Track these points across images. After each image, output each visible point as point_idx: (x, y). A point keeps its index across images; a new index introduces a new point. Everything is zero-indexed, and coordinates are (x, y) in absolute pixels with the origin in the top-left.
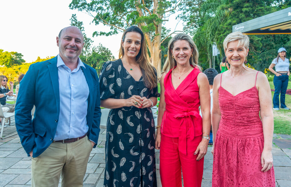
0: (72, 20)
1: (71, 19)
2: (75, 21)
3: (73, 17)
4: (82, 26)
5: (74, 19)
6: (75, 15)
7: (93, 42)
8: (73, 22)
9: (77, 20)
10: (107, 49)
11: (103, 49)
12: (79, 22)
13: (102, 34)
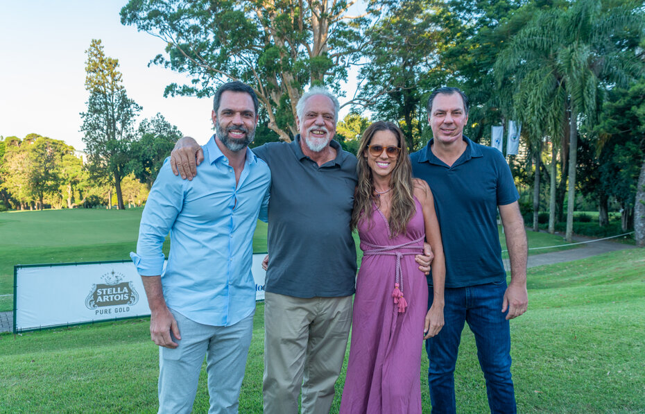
0: (92, 53)
1: (90, 50)
2: (99, 56)
3: (94, 46)
4: (117, 69)
5: (95, 52)
6: (100, 41)
7: (141, 108)
8: (94, 58)
9: (104, 55)
10: (175, 128)
11: (165, 126)
12: (110, 60)
13: (187, 91)
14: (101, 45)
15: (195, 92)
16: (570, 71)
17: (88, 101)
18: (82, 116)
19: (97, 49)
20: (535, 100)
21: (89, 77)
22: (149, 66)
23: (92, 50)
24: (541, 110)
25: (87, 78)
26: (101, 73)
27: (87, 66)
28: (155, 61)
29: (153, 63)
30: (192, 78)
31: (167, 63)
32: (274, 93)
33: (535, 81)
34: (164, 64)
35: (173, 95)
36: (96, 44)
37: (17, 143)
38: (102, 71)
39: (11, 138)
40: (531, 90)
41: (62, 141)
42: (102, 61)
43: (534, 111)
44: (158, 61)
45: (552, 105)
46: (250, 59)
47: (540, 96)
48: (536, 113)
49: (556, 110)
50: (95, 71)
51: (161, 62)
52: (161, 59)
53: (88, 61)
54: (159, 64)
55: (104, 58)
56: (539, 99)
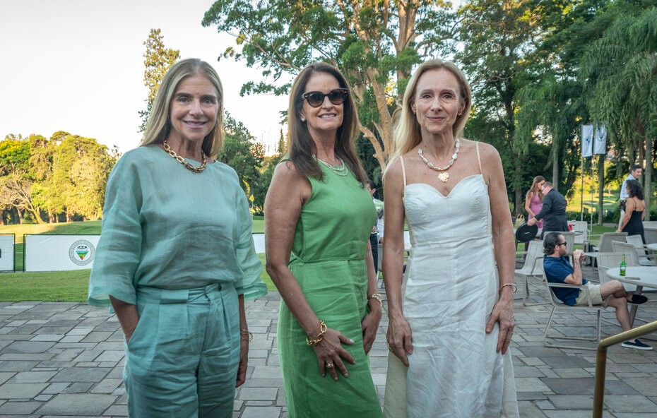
0: (151, 44)
1: (149, 41)
2: (158, 47)
3: (152, 36)
5: (155, 43)
6: (159, 31)
8: (152, 51)
9: (163, 46)
10: (241, 124)
11: (229, 122)
12: (171, 51)
13: (263, 88)
14: (161, 35)
15: (273, 90)
16: (634, 80)
17: (148, 98)
18: (141, 115)
19: (156, 40)
20: (607, 106)
21: (148, 71)
22: (219, 60)
23: (151, 41)
24: (613, 115)
25: (146, 72)
26: (161, 66)
27: (145, 59)
28: (225, 55)
29: (223, 57)
30: (263, 69)
31: (238, 56)
32: (356, 87)
33: (608, 87)
34: (234, 56)
35: (248, 93)
36: (155, 33)
37: (43, 143)
38: (162, 64)
39: (36, 137)
40: (604, 96)
41: (94, 140)
42: (162, 53)
43: (606, 116)
44: (228, 55)
45: (623, 110)
46: (331, 54)
47: (612, 102)
48: (608, 117)
49: (626, 114)
50: (154, 65)
51: (231, 55)
52: (231, 52)
53: (146, 54)
54: (230, 57)
55: (164, 49)
56: (610, 105)
